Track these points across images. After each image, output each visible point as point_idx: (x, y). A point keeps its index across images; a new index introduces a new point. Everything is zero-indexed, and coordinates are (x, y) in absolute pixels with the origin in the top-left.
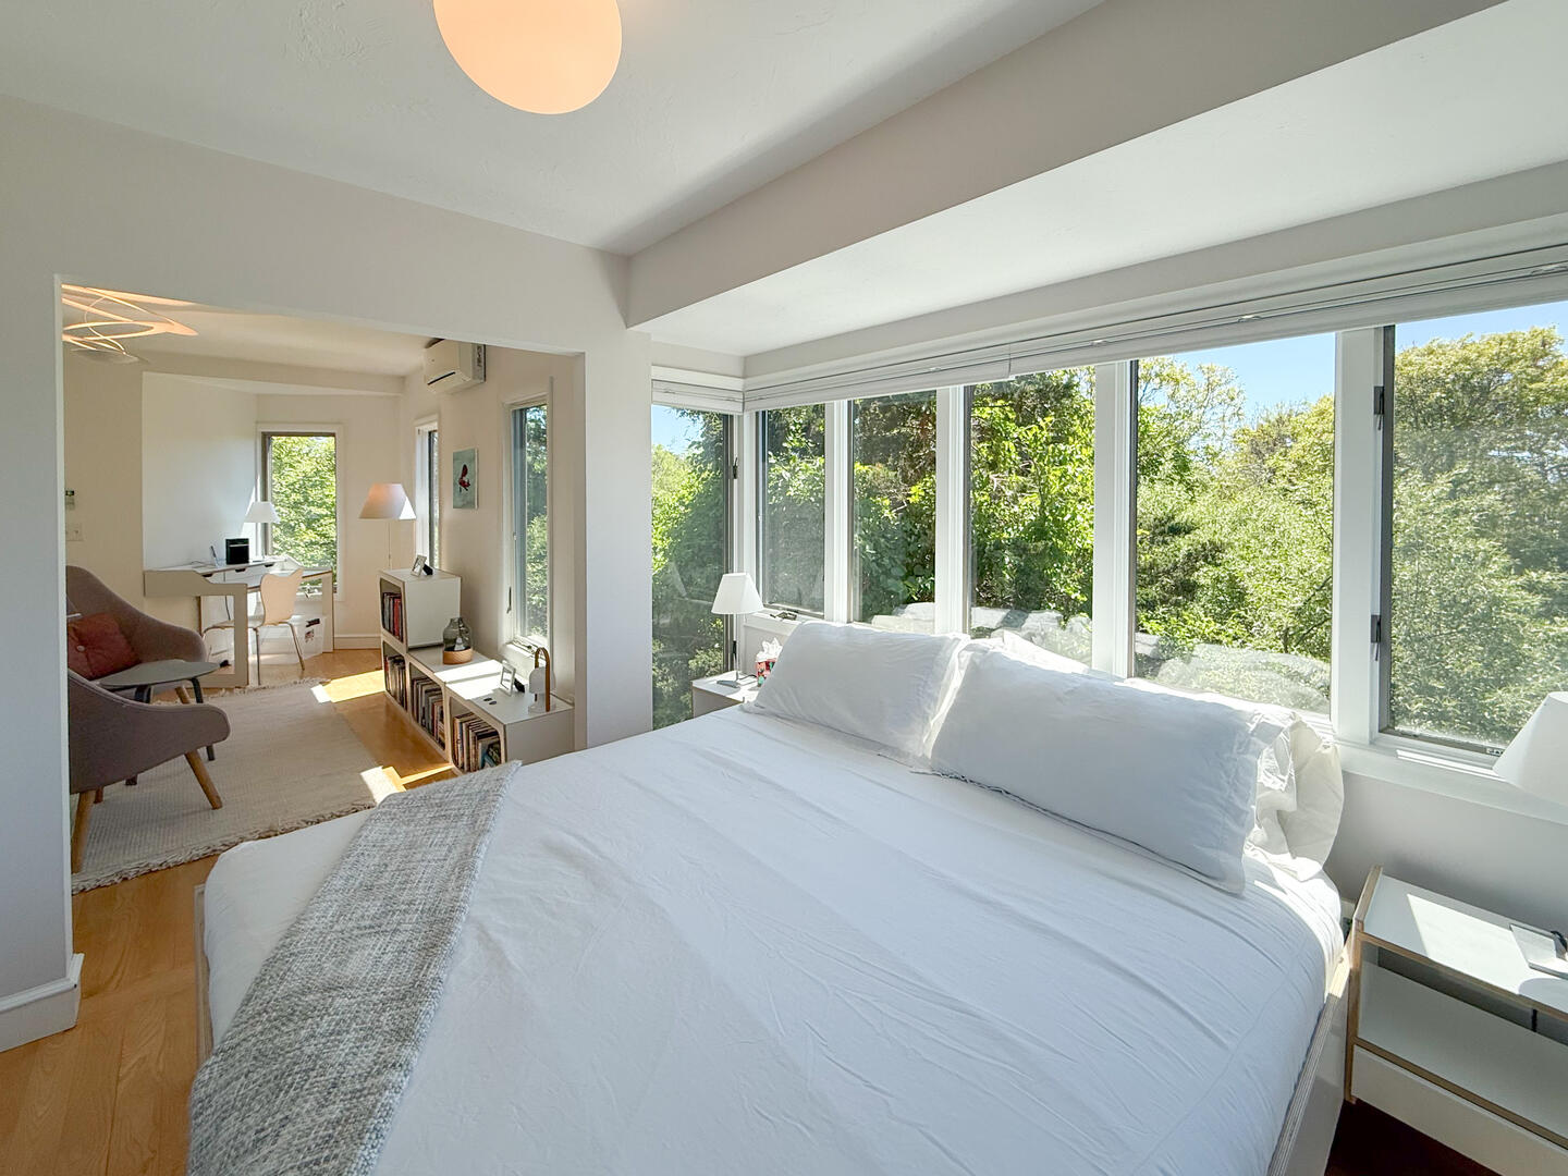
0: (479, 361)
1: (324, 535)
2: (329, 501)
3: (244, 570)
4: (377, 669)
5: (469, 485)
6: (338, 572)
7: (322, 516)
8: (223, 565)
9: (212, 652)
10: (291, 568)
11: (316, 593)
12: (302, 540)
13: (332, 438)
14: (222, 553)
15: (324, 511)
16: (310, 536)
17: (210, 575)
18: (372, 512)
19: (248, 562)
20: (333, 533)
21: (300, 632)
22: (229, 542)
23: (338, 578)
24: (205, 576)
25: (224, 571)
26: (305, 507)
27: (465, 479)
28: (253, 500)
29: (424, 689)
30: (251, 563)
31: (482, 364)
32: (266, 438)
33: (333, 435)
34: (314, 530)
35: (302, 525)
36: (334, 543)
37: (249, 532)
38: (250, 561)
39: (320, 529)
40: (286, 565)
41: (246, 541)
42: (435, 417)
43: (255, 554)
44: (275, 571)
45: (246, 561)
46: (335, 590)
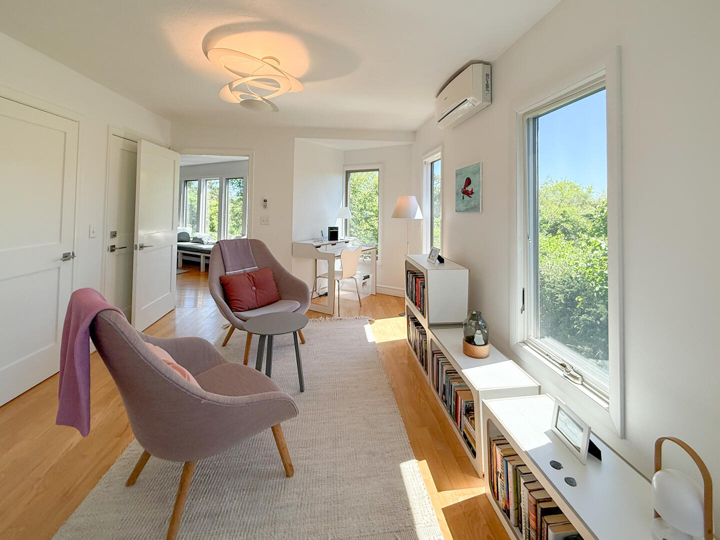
0: (487, 86)
1: (372, 226)
2: (375, 209)
3: (335, 244)
4: (401, 315)
5: (472, 193)
6: (379, 248)
7: (372, 216)
8: (327, 241)
9: (321, 287)
10: (357, 244)
11: (368, 259)
12: (363, 228)
13: (377, 172)
14: (327, 234)
15: (372, 214)
16: (366, 226)
17: (319, 247)
18: (399, 214)
19: (337, 240)
20: (376, 225)
21: (360, 281)
22: (330, 228)
23: (379, 251)
24: (317, 247)
25: (326, 244)
26: (365, 211)
27: (469, 189)
28: (341, 206)
29: (445, 369)
30: (339, 241)
31: (490, 89)
32: (348, 173)
33: (378, 170)
34: (368, 223)
35: (363, 220)
36: (377, 230)
37: (339, 224)
38: (339, 239)
39: (371, 222)
40: (356, 243)
41: (337, 228)
42: (440, 148)
43: (341, 236)
44: (349, 245)
45: (337, 239)
46: (377, 258)
